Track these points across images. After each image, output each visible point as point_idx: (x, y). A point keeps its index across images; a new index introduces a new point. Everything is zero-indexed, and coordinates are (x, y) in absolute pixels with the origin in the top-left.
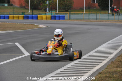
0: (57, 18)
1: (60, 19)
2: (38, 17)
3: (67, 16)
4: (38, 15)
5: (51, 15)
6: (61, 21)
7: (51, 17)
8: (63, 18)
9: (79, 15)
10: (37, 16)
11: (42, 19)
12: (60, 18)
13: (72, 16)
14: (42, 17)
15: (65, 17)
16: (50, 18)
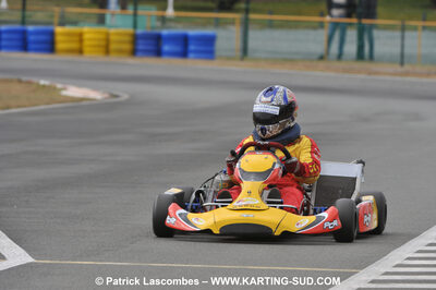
0: (166, 48)
1: (184, 54)
2: (58, 38)
3: (228, 37)
4: (59, 30)
5: (131, 30)
6: (194, 66)
7: (135, 38)
8: (207, 47)
9: (301, 34)
10: (52, 34)
11: (80, 51)
12: (184, 46)
13: (258, 39)
14: (81, 41)
15: (219, 45)
16: (128, 47)
